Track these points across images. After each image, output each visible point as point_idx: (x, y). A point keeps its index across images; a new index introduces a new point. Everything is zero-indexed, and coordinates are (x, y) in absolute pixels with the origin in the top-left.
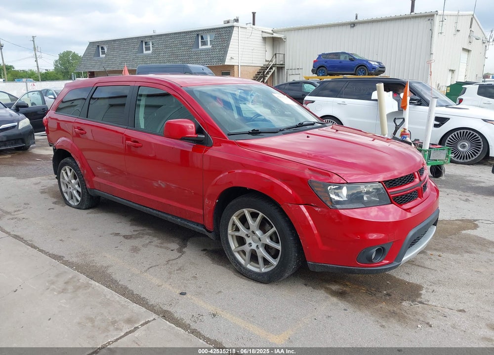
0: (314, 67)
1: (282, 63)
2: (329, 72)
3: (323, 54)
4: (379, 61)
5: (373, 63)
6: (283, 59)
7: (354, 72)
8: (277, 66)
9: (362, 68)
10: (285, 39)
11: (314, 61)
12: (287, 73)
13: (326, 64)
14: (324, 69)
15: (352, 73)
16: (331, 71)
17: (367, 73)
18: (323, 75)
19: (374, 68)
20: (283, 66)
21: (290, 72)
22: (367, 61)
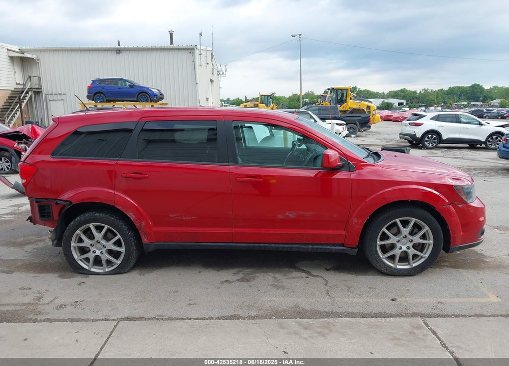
0: (89, 92)
1: (37, 87)
2: (108, 98)
3: (98, 80)
4: (158, 89)
5: (153, 90)
6: (38, 82)
7: (136, 99)
8: (34, 90)
9: (143, 95)
10: (38, 60)
11: (89, 87)
12: (46, 99)
13: (104, 90)
14: (102, 95)
15: (134, 99)
16: (110, 97)
17: (149, 101)
18: (101, 102)
19: (156, 95)
20: (40, 90)
21: (50, 97)
22: (148, 88)
